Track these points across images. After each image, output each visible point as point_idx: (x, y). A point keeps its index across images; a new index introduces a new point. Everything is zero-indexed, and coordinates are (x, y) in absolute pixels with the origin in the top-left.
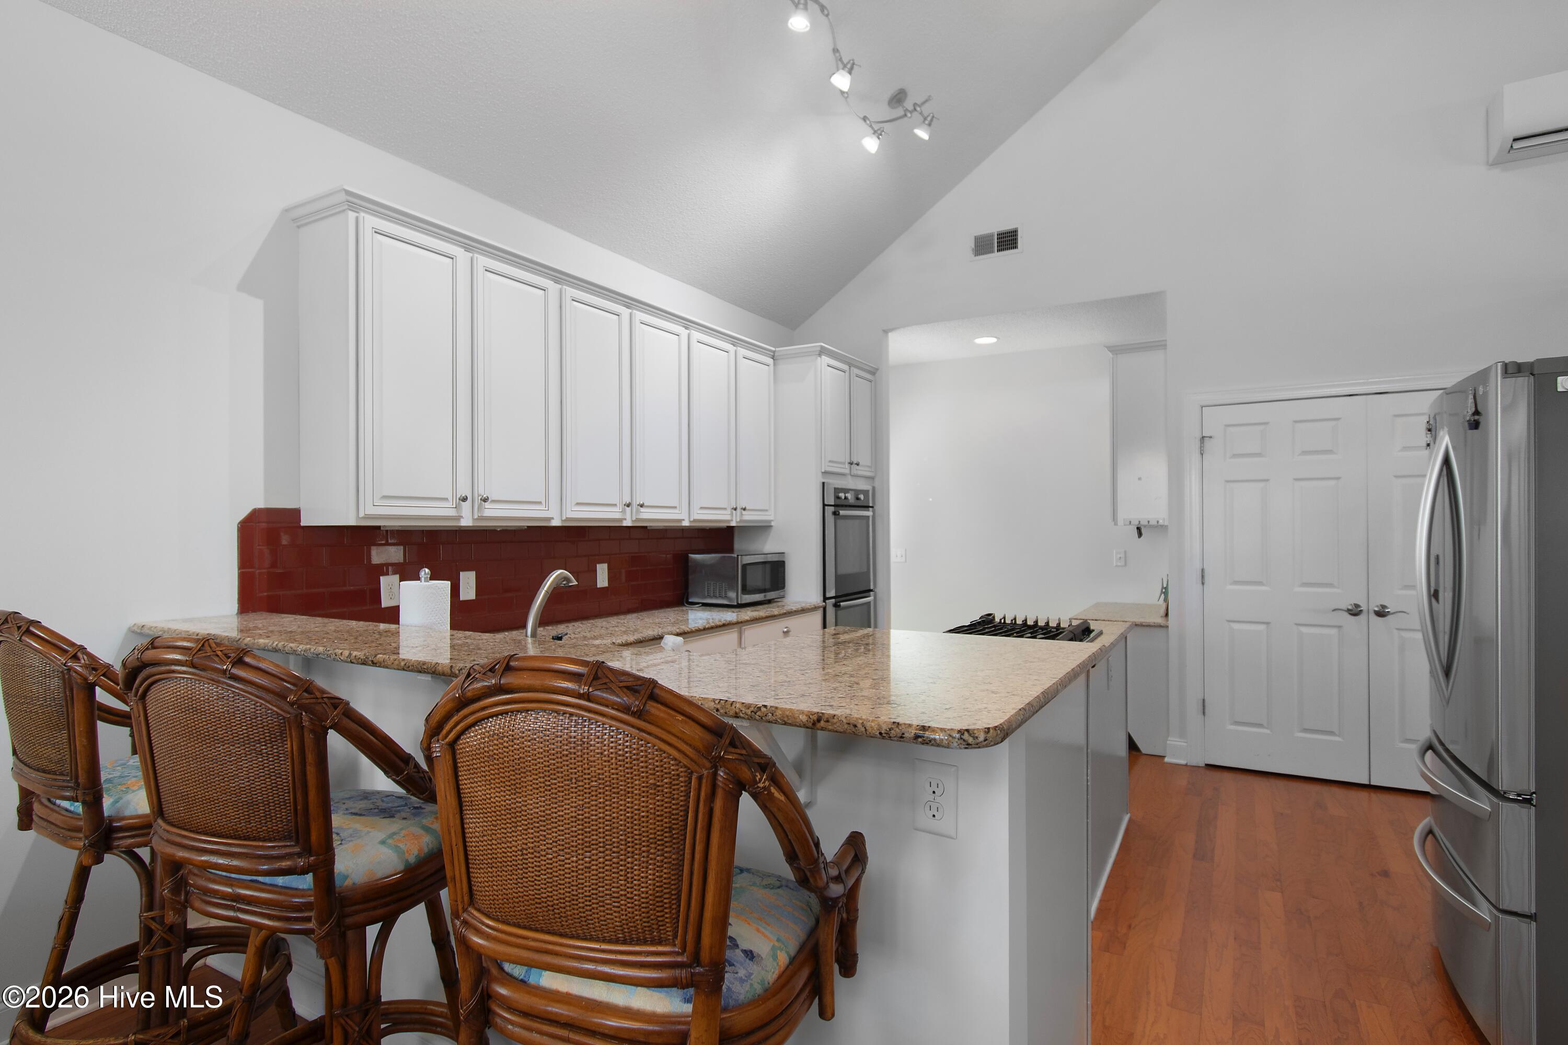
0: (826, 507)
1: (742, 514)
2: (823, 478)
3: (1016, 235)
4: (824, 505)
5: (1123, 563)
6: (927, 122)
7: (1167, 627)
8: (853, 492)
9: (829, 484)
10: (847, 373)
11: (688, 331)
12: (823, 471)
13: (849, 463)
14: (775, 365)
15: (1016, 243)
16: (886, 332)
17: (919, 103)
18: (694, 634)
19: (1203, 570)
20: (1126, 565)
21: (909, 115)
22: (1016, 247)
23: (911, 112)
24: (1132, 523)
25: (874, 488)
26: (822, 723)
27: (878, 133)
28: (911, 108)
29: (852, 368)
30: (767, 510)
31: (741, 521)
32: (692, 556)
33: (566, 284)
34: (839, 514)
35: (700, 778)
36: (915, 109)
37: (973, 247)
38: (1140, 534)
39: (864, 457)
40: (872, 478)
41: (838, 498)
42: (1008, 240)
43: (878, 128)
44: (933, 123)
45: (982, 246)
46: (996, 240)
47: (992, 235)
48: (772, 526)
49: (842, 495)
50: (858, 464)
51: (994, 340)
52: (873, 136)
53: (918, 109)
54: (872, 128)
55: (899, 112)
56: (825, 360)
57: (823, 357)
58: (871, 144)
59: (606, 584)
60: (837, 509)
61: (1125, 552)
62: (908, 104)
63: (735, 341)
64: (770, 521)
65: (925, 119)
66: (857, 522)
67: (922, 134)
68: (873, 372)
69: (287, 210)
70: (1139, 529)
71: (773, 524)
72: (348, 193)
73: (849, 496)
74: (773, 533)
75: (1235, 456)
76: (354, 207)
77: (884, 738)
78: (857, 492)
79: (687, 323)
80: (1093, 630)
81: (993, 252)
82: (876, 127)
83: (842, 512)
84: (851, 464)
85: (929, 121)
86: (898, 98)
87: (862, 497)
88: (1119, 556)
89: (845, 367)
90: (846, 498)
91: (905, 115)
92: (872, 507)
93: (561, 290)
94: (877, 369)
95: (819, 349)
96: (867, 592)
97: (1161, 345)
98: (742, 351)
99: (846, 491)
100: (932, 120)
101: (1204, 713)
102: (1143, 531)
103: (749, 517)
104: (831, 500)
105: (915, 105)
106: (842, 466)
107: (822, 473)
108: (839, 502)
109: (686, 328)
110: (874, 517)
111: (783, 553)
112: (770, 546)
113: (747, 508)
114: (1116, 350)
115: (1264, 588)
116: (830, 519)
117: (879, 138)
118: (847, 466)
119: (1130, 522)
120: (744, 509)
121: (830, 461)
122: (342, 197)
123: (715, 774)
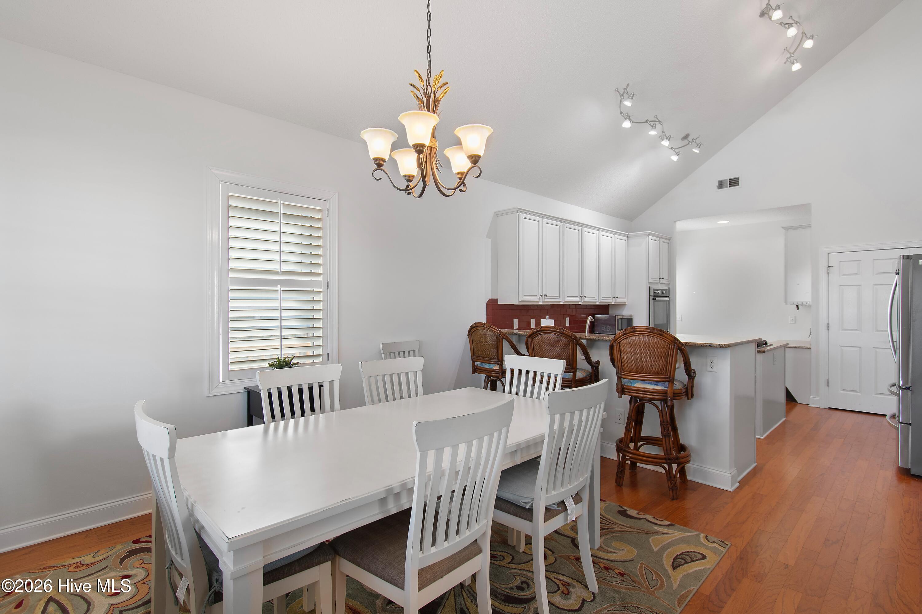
0: (650, 297)
1: (616, 300)
2: (649, 285)
3: (738, 180)
4: (650, 296)
5: (794, 322)
6: (698, 146)
7: (811, 348)
8: (661, 290)
9: (651, 287)
10: (659, 241)
11: (599, 232)
12: (649, 282)
13: (660, 278)
14: (628, 240)
15: (738, 183)
16: (675, 222)
17: (695, 138)
19: (828, 324)
20: (795, 323)
21: (690, 143)
22: (738, 185)
23: (691, 142)
24: (794, 303)
25: (669, 288)
26: (688, 344)
27: (677, 154)
28: (691, 140)
29: (661, 239)
30: (624, 298)
31: (616, 302)
32: (596, 316)
34: (656, 299)
35: (672, 346)
36: (693, 141)
37: (718, 185)
38: (798, 308)
39: (665, 275)
40: (669, 284)
41: (655, 293)
42: (735, 182)
43: (678, 152)
44: (701, 146)
45: (722, 185)
46: (729, 182)
47: (727, 180)
48: (626, 304)
49: (657, 292)
50: (663, 279)
51: (727, 222)
52: (675, 155)
53: (694, 141)
54: (675, 152)
55: (686, 142)
57: (649, 236)
58: (675, 158)
60: (655, 297)
61: (795, 317)
62: (690, 139)
63: (614, 233)
64: (625, 302)
65: (698, 145)
66: (662, 303)
67: (696, 151)
68: (669, 239)
69: (495, 212)
70: (797, 306)
71: (627, 303)
72: (518, 208)
73: (660, 292)
74: (626, 307)
75: (844, 275)
76: (518, 212)
77: (702, 346)
78: (662, 290)
79: (598, 229)
81: (727, 187)
82: (677, 151)
84: (660, 279)
85: (699, 146)
86: (686, 137)
87: (665, 292)
88: (792, 318)
89: (658, 239)
90: (658, 293)
91: (689, 144)
92: (669, 296)
93: (563, 225)
94: (671, 238)
95: (647, 233)
97: (809, 226)
98: (616, 236)
99: (658, 290)
100: (700, 145)
101: (828, 386)
102: (799, 307)
103: (619, 301)
104: (652, 294)
105: (693, 139)
106: (657, 280)
108: (655, 295)
109: (598, 231)
110: (669, 300)
111: (632, 315)
112: (626, 312)
113: (619, 297)
114: (786, 229)
115: (858, 332)
116: (652, 301)
117: (678, 156)
118: (659, 280)
119: (793, 303)
120: (617, 298)
121: (652, 278)
122: (517, 209)
123: (674, 345)
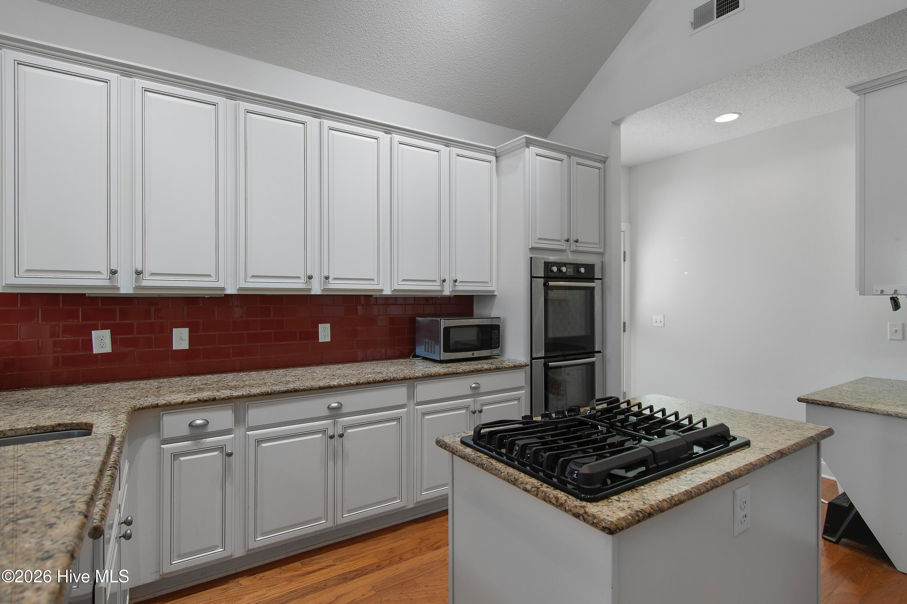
0: (535, 279)
1: (454, 285)
2: (530, 253)
4: (532, 277)
5: (899, 337)
8: (571, 266)
9: (537, 258)
10: (564, 162)
11: (390, 135)
13: (566, 240)
14: (497, 161)
16: (617, 123)
18: (343, 388)
20: (903, 339)
22: (736, 8)
24: (884, 293)
25: (602, 262)
29: (572, 157)
30: (487, 282)
31: (455, 291)
32: (419, 319)
33: (239, 99)
34: (550, 285)
38: (896, 305)
39: (587, 235)
40: (602, 254)
41: (550, 270)
42: (728, 3)
45: (701, 17)
46: (716, 7)
48: (495, 295)
49: (555, 268)
50: (578, 241)
51: (735, 116)
56: (534, 150)
57: (531, 147)
59: (328, 339)
60: (549, 280)
61: (903, 325)
64: (493, 291)
66: (577, 292)
68: (604, 161)
70: (894, 299)
71: (496, 293)
73: (562, 268)
74: (497, 301)
78: (576, 266)
79: (393, 129)
80: (735, 439)
81: (712, 19)
83: (551, 283)
84: (568, 241)
87: (584, 270)
88: (895, 329)
89: (565, 157)
90: (559, 271)
92: (599, 279)
94: (607, 158)
95: (524, 140)
96: (592, 353)
98: (457, 151)
99: (558, 264)
102: (900, 302)
103: (463, 287)
104: (540, 272)
106: (557, 243)
107: (530, 249)
108: (551, 274)
109: (388, 133)
110: (601, 287)
111: (500, 318)
112: (492, 312)
114: (865, 88)
116: (540, 289)
118: (563, 242)
120: (456, 281)
121: (539, 239)
